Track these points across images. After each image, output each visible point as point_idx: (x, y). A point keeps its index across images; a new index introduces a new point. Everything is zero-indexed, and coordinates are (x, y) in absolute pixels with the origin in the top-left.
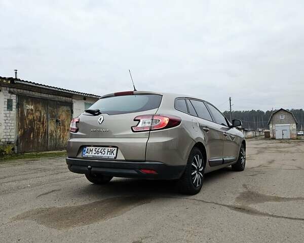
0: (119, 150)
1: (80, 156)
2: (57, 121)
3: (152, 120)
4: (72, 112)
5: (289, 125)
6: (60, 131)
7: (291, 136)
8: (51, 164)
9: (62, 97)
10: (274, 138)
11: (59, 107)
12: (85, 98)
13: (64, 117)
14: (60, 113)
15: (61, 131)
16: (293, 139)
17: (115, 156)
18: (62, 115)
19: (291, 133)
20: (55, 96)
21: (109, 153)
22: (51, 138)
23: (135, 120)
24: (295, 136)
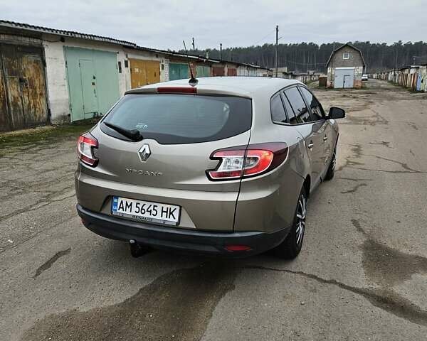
0: (183, 210)
1: (106, 211)
2: (21, 80)
3: (245, 158)
4: (44, 64)
5: (354, 68)
6: (28, 96)
7: (354, 83)
8: (28, 167)
9: (23, 38)
10: (331, 88)
11: (21, 57)
12: (62, 39)
13: (32, 72)
14: (24, 67)
15: (31, 97)
16: (356, 89)
17: (177, 220)
18: (29, 70)
19: (354, 80)
20: (11, 38)
21: (164, 214)
22: (15, 110)
23: (212, 158)
24: (360, 85)
